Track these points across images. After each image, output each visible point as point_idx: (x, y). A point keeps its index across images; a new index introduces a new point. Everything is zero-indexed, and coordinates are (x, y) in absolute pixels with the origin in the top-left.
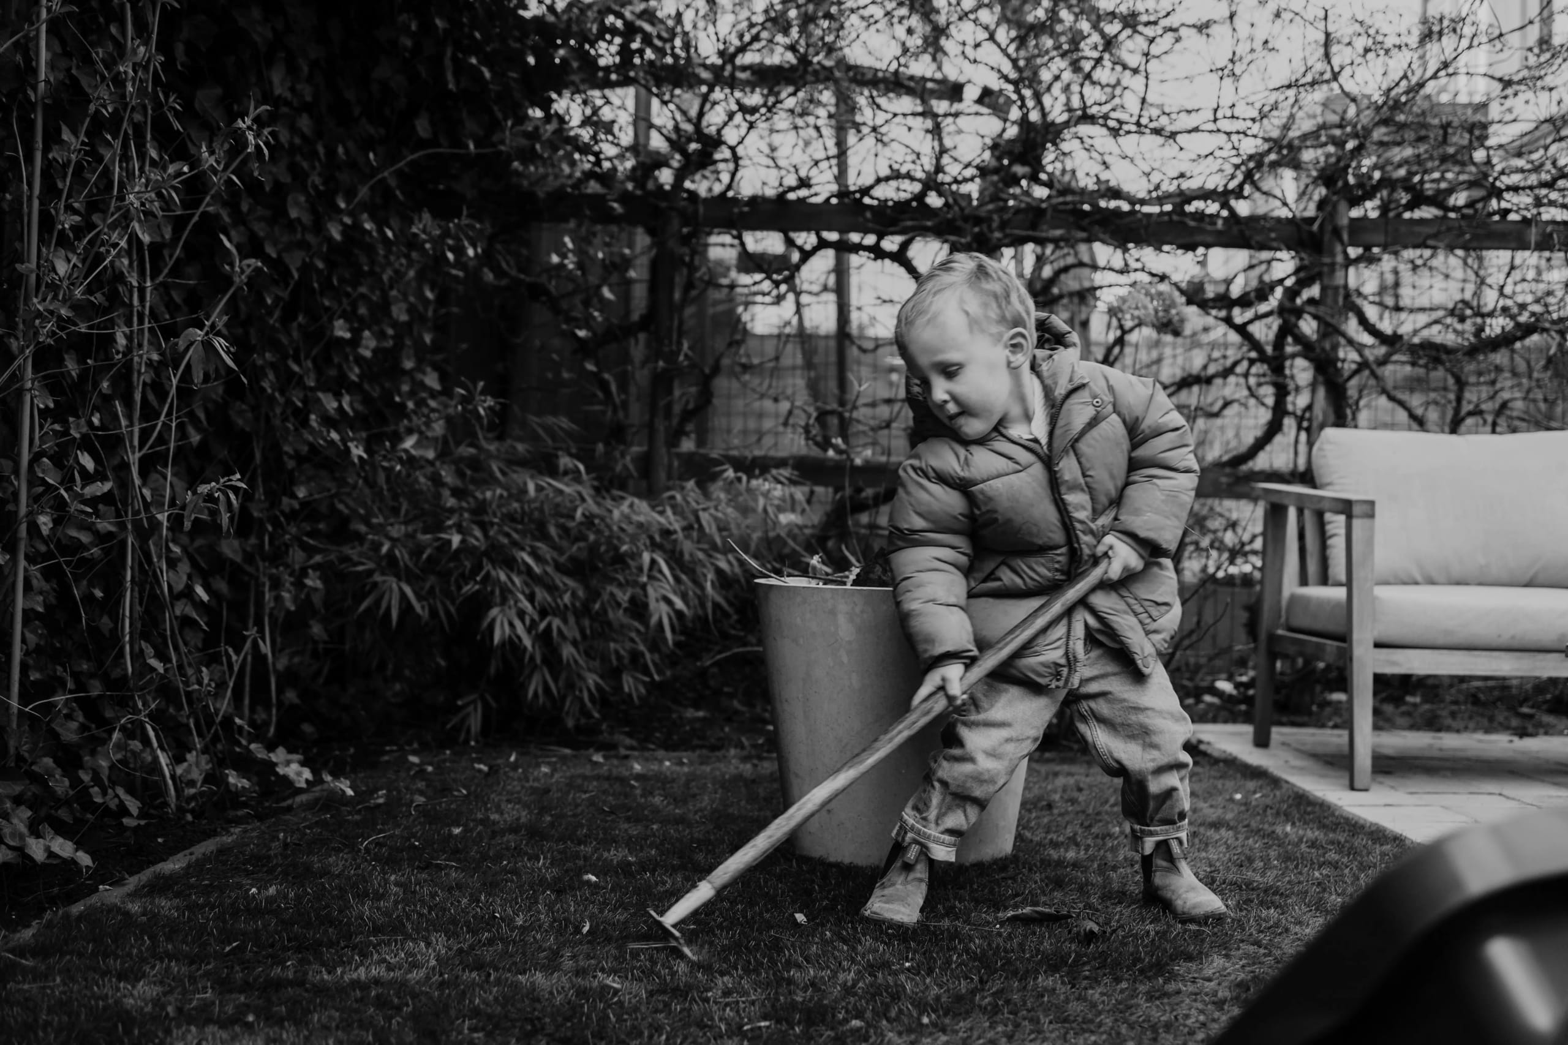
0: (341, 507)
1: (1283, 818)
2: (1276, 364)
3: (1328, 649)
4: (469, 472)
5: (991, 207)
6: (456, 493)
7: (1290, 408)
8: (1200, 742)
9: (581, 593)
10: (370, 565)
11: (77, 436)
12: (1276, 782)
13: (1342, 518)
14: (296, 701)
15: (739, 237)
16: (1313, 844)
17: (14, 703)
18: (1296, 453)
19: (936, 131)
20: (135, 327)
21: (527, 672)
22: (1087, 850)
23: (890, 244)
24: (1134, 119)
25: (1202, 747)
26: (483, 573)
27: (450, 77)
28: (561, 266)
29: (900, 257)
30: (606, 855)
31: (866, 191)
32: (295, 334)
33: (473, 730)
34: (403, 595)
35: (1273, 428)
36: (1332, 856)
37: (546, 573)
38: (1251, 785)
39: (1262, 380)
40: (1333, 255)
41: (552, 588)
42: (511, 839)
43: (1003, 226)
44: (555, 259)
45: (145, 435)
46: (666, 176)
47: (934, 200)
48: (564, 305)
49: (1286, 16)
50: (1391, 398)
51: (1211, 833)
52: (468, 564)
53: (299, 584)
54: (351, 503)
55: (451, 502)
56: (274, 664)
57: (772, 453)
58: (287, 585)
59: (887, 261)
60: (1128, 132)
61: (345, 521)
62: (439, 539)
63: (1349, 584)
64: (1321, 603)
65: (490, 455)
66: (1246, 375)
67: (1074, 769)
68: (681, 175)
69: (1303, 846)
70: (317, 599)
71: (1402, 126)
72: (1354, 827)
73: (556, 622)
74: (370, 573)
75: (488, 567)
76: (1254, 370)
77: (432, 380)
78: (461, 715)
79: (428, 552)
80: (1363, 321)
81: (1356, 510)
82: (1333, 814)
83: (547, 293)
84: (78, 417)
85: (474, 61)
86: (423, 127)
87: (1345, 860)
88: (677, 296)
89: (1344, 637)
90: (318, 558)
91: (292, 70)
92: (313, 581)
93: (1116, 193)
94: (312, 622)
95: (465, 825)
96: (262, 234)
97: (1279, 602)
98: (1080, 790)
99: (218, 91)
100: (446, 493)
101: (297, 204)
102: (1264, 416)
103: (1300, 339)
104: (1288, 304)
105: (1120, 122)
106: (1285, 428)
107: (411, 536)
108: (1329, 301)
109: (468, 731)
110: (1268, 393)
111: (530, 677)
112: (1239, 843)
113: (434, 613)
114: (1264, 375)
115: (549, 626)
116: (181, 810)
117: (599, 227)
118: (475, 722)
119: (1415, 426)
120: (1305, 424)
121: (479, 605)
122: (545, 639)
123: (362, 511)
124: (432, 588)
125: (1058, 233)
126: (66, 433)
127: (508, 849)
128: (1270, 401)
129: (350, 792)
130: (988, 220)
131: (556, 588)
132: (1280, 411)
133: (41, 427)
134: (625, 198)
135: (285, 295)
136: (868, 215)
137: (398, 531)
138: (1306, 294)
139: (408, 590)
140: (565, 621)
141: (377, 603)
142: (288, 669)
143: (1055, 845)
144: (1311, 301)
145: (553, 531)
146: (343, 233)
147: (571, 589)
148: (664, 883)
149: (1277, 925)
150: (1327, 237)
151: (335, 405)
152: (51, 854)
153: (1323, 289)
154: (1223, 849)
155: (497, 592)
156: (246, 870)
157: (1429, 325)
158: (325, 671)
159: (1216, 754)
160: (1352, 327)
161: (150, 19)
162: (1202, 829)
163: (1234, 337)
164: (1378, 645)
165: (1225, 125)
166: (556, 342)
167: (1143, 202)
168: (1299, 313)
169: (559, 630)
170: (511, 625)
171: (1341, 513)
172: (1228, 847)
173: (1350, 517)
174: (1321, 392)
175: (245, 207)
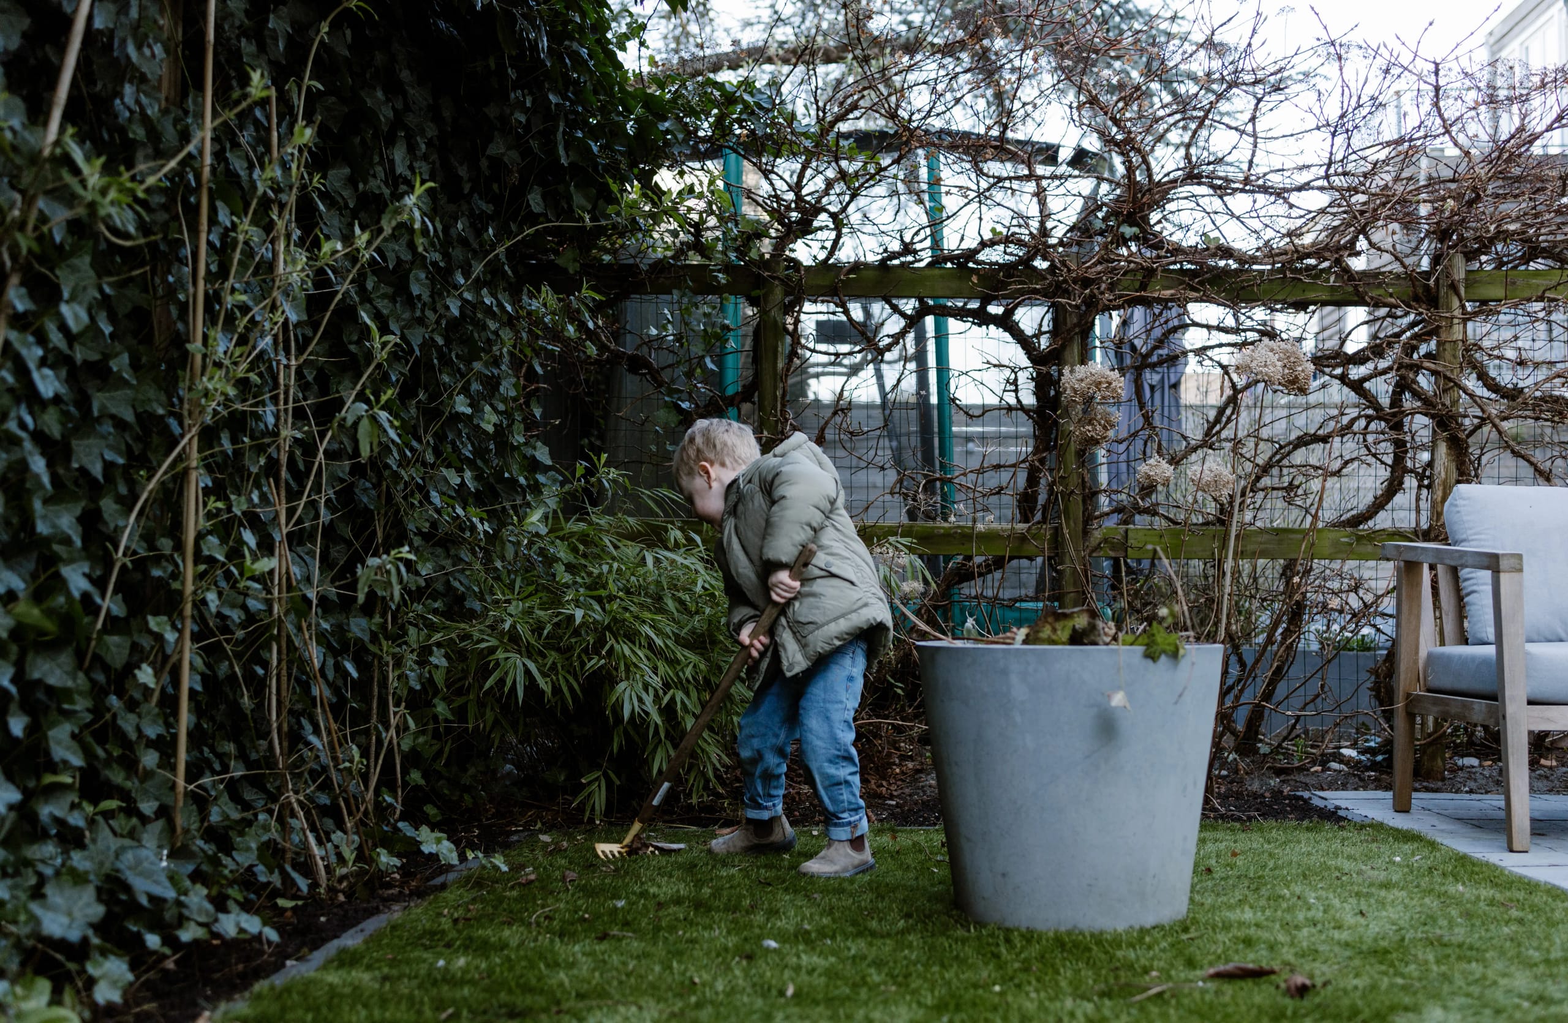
0: (456, 584)
1: (1451, 879)
2: (1395, 421)
3: (1476, 707)
4: (581, 547)
5: (1099, 268)
6: (570, 568)
7: (1409, 464)
8: (1338, 808)
9: (702, 667)
10: (493, 642)
11: (239, 513)
12: (1433, 845)
13: (1487, 575)
14: (422, 782)
15: (843, 305)
16: (1491, 903)
17: (181, 782)
18: (1418, 510)
19: (1040, 195)
20: (282, 407)
21: (650, 747)
22: (1263, 911)
23: (995, 309)
24: (1241, 176)
25: (1341, 813)
26: (607, 647)
27: (561, 152)
28: (660, 339)
29: (1006, 322)
30: (779, 924)
31: (971, 254)
32: (413, 411)
33: (597, 807)
34: (527, 672)
35: (1393, 487)
36: (1514, 913)
37: (666, 645)
38: (1407, 847)
39: (1382, 437)
40: (1449, 309)
41: (673, 662)
42: (679, 912)
43: (1111, 288)
44: (654, 331)
45: (291, 512)
46: (766, 247)
47: (1041, 264)
48: (666, 376)
49: (1395, 71)
50: (1516, 454)
51: (1383, 893)
52: (591, 639)
53: (422, 662)
54: (465, 581)
55: (567, 578)
56: (399, 745)
57: (881, 523)
58: (410, 663)
59: (992, 327)
60: (1235, 190)
61: (462, 598)
62: (560, 613)
63: (1499, 642)
64: (1465, 661)
65: (599, 529)
66: (1365, 432)
67: (1220, 835)
68: (782, 243)
69: (1482, 904)
70: (439, 678)
71: (1518, 179)
72: (1531, 886)
73: (680, 695)
74: (492, 650)
75: (611, 642)
76: (1373, 426)
77: (543, 454)
78: (585, 793)
79: (549, 628)
80: (1483, 376)
81: (1504, 564)
82: (1502, 873)
83: (648, 365)
84: (239, 495)
85: (580, 134)
86: (535, 201)
87: (1530, 917)
88: (780, 365)
89: (1494, 696)
90: (437, 637)
91: (411, 149)
92: (438, 659)
93: (1227, 252)
94: (436, 701)
95: (627, 898)
96: (385, 312)
97: (1416, 662)
98: (1234, 854)
99: (347, 171)
100: (560, 568)
101: (417, 280)
102: (1384, 473)
103: (1417, 394)
104: (1407, 360)
105: (1226, 180)
106: (1406, 485)
107: (529, 612)
108: (1448, 355)
109: (593, 809)
110: (1387, 449)
111: (654, 751)
112: (1414, 902)
113: (556, 690)
114: (1383, 433)
115: (673, 699)
116: (331, 889)
117: (700, 298)
118: (600, 800)
119: (1540, 480)
120: (1426, 482)
121: (603, 681)
122: (669, 711)
123: (476, 589)
124: (554, 663)
125: (1167, 293)
126: (229, 509)
127: (677, 919)
128: (1389, 460)
129: (505, 868)
130: (1096, 281)
131: (678, 662)
132: (1398, 469)
133: (205, 504)
134: (728, 268)
135: (406, 370)
136: (975, 279)
137: (516, 607)
138: (1423, 349)
139: (532, 666)
140: (687, 694)
141: (501, 682)
142: (413, 750)
143: (1230, 907)
144: (1429, 356)
145: (671, 605)
146: (461, 308)
147: (691, 662)
148: (849, 949)
149: (1484, 977)
150: (1443, 291)
151: (458, 481)
152: (242, 931)
153: (1439, 344)
154: (1400, 908)
155: (622, 667)
156: (423, 945)
157: (1548, 379)
158: (447, 749)
159: (1358, 819)
160: (1471, 383)
161: (296, 102)
162: (1373, 890)
163: (1352, 396)
164: (1530, 703)
165: (1337, 181)
166: (662, 414)
167: (1254, 260)
168: (1417, 368)
169: (683, 702)
170: (640, 700)
171: (1487, 568)
172: (1406, 907)
173: (1496, 572)
174: (1443, 448)
175: (370, 285)
